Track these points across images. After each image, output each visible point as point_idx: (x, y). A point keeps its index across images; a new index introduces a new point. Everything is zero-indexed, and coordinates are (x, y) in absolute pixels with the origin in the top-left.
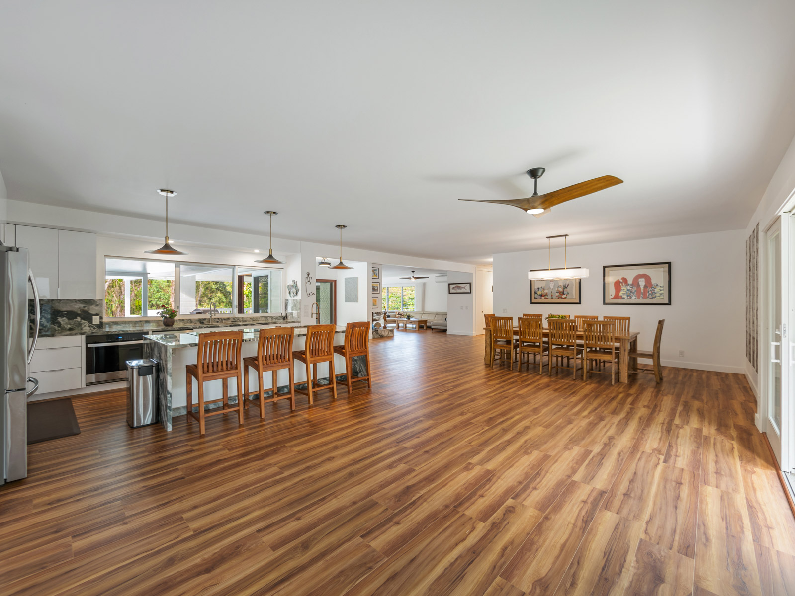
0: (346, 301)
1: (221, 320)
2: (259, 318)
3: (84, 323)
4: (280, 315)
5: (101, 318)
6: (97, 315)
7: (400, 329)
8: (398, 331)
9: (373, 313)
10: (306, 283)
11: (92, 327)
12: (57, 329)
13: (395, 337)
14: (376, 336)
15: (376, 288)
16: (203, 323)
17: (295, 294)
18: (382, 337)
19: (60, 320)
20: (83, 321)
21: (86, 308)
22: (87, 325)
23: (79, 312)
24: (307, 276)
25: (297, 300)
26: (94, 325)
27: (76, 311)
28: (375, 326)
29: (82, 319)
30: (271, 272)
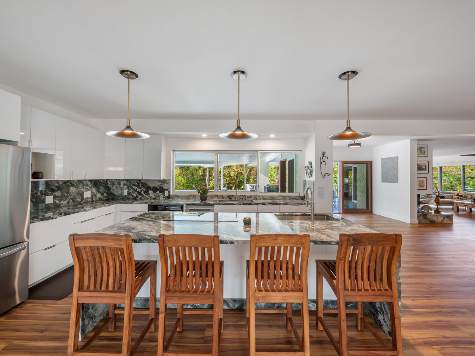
0: (383, 181)
1: (245, 197)
2: (278, 197)
3: (161, 195)
4: (299, 195)
5: (169, 192)
6: (167, 190)
7: (460, 213)
8: (458, 215)
9: (419, 195)
10: (321, 163)
11: (165, 198)
12: (148, 198)
13: (454, 225)
14: (423, 221)
15: (424, 167)
16: (231, 199)
17: (310, 175)
18: (433, 223)
19: (150, 192)
20: (160, 194)
21: (162, 185)
22: (162, 196)
23: (158, 188)
24: (322, 156)
25: (311, 181)
26: (165, 196)
27: (157, 187)
28: (422, 208)
29: (160, 192)
30: (296, 155)
